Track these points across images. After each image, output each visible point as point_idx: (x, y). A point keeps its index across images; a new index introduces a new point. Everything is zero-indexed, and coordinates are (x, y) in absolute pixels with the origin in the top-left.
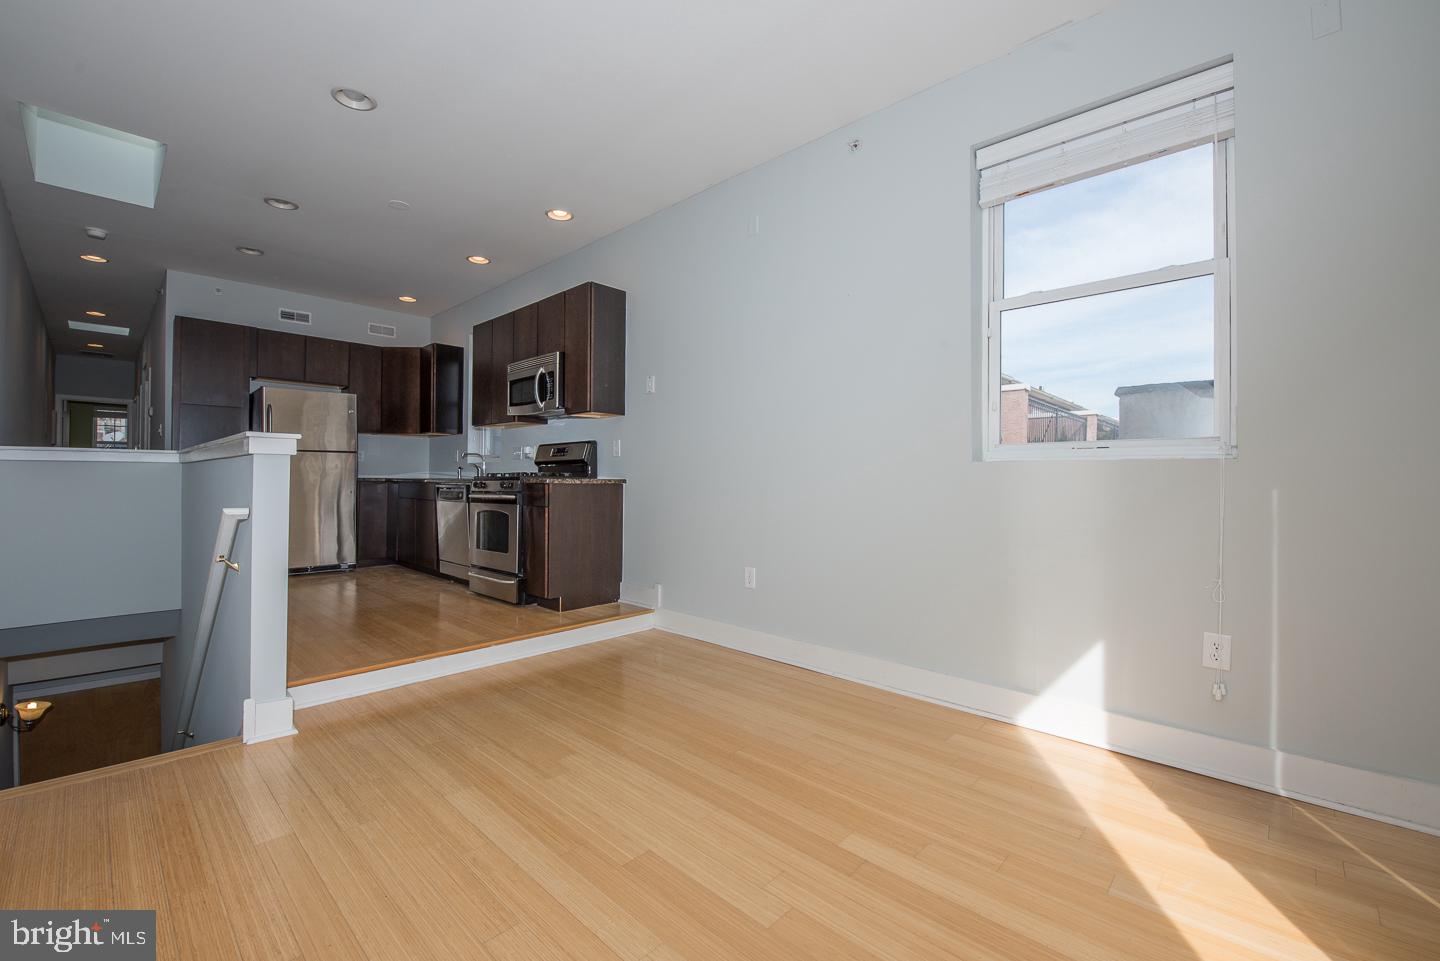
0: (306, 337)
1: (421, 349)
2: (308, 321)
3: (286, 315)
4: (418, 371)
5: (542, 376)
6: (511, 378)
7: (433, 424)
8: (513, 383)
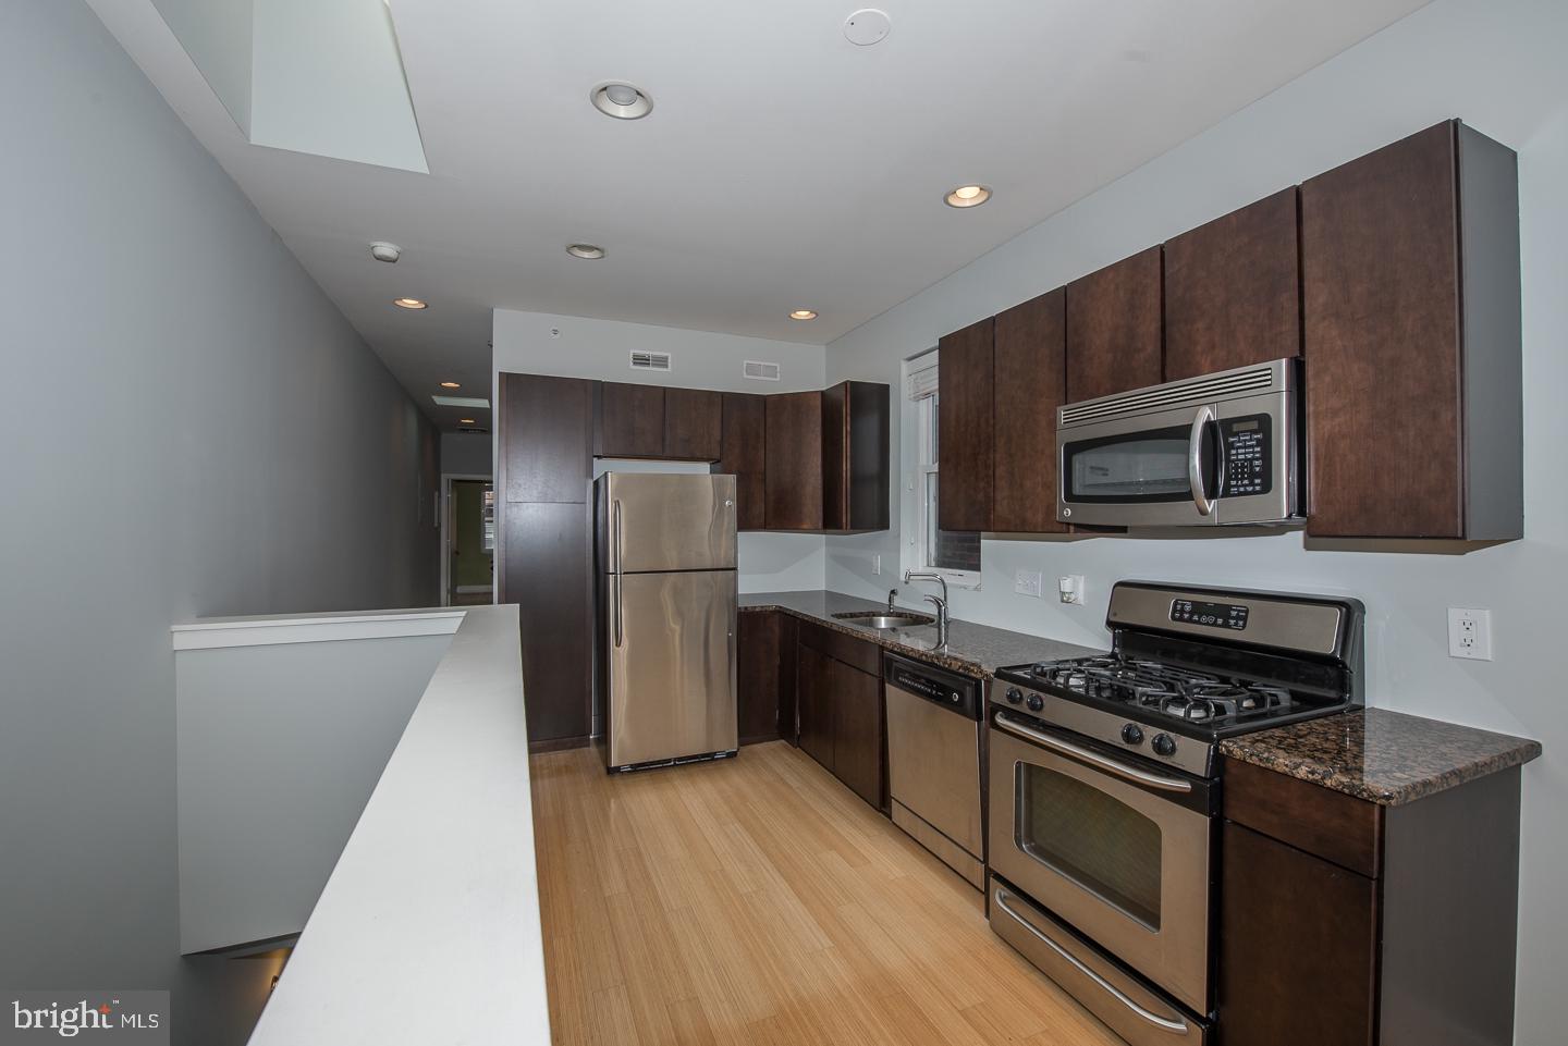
0: (665, 388)
1: (822, 392)
2: (666, 366)
3: (641, 360)
4: (818, 430)
5: (1210, 427)
6: (1065, 436)
7: (845, 518)
8: (1073, 449)
